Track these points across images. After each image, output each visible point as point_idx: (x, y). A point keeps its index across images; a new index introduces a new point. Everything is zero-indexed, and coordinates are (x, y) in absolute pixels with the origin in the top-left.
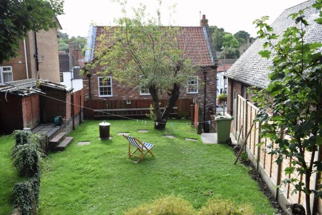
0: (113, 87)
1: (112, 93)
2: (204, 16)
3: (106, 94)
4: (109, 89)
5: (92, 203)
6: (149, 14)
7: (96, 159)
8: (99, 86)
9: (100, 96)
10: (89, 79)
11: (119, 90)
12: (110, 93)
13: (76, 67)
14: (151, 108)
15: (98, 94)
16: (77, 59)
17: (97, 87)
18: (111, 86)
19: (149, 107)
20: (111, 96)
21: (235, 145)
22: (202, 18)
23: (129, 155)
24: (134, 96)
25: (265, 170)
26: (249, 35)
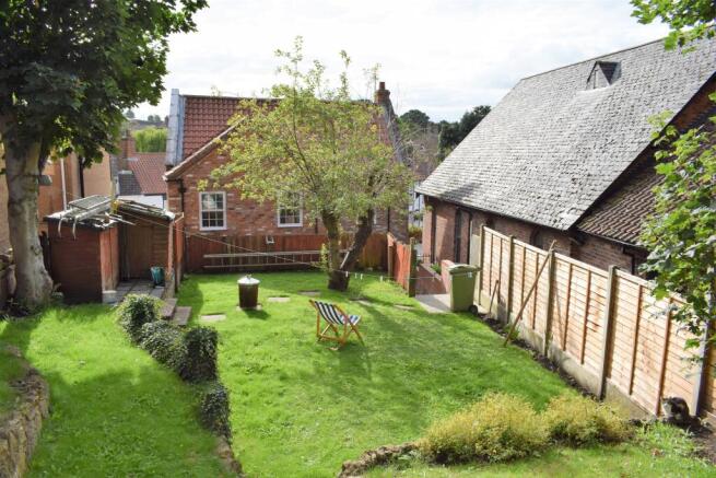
0: (228, 213)
1: (225, 222)
2: (382, 84)
3: (213, 224)
4: (221, 215)
5: (301, 423)
6: (328, 80)
7: (256, 345)
8: (201, 211)
9: (202, 229)
10: (183, 197)
11: (239, 217)
12: (221, 224)
13: (123, 172)
14: (324, 251)
15: (198, 225)
16: (126, 156)
17: (198, 211)
18: (224, 210)
19: (320, 249)
20: (224, 228)
21: (484, 315)
22: (378, 88)
23: (318, 336)
24: (267, 230)
25: (568, 353)
26: (428, 118)
